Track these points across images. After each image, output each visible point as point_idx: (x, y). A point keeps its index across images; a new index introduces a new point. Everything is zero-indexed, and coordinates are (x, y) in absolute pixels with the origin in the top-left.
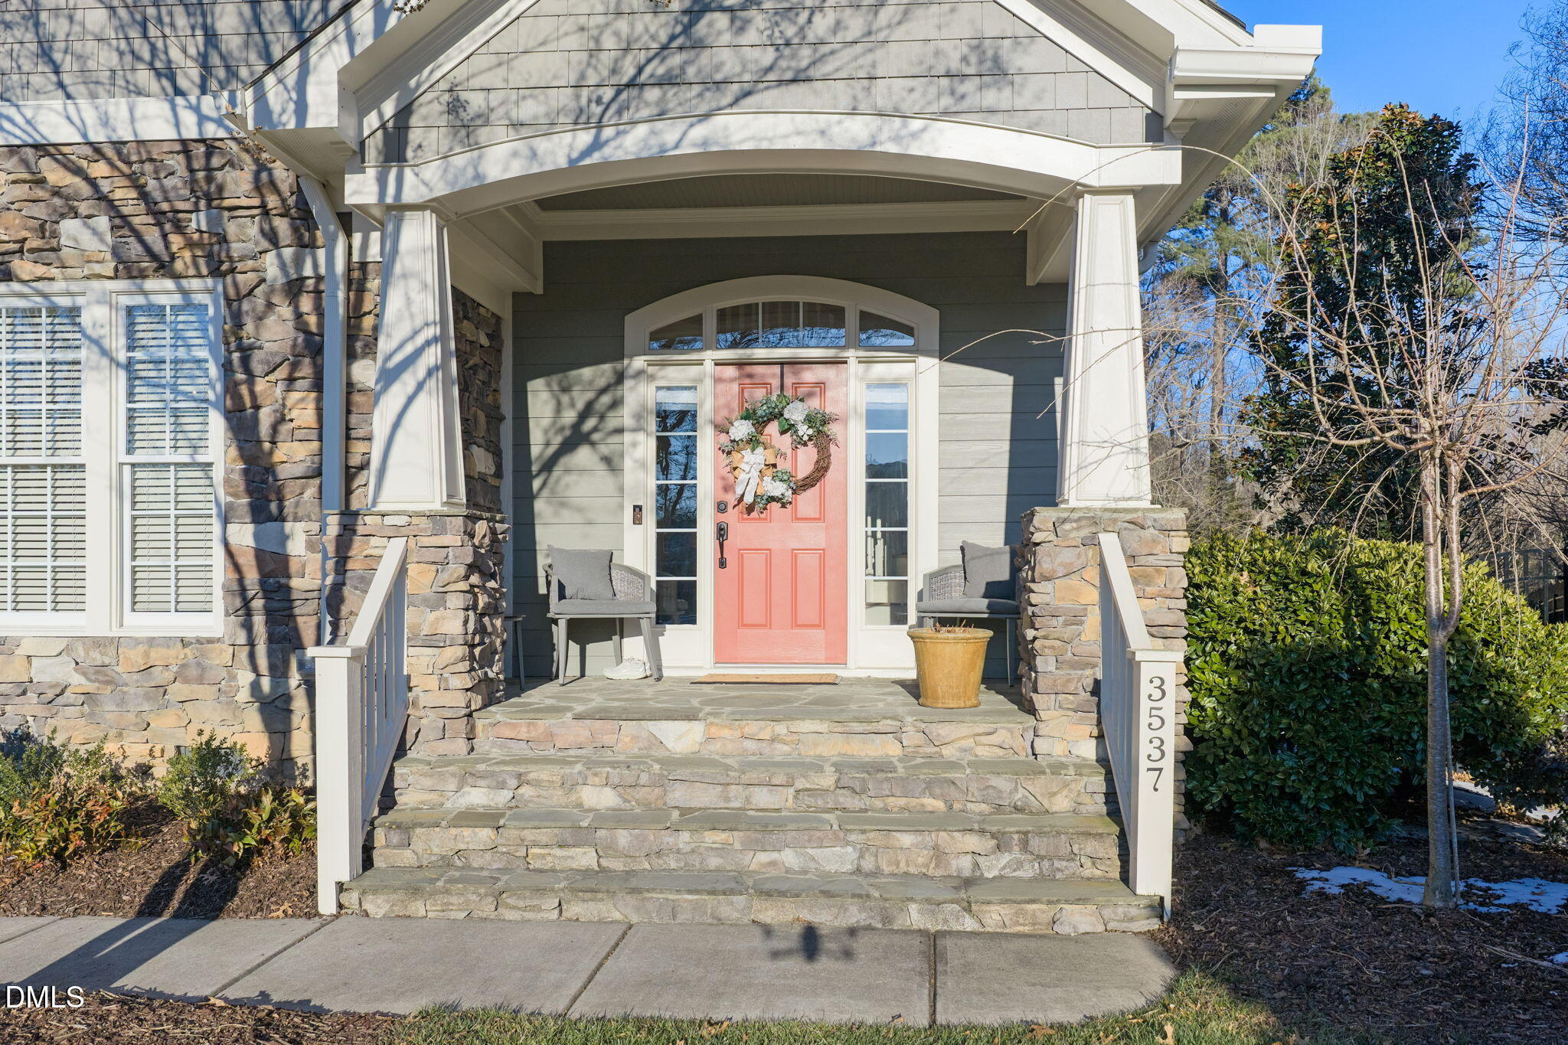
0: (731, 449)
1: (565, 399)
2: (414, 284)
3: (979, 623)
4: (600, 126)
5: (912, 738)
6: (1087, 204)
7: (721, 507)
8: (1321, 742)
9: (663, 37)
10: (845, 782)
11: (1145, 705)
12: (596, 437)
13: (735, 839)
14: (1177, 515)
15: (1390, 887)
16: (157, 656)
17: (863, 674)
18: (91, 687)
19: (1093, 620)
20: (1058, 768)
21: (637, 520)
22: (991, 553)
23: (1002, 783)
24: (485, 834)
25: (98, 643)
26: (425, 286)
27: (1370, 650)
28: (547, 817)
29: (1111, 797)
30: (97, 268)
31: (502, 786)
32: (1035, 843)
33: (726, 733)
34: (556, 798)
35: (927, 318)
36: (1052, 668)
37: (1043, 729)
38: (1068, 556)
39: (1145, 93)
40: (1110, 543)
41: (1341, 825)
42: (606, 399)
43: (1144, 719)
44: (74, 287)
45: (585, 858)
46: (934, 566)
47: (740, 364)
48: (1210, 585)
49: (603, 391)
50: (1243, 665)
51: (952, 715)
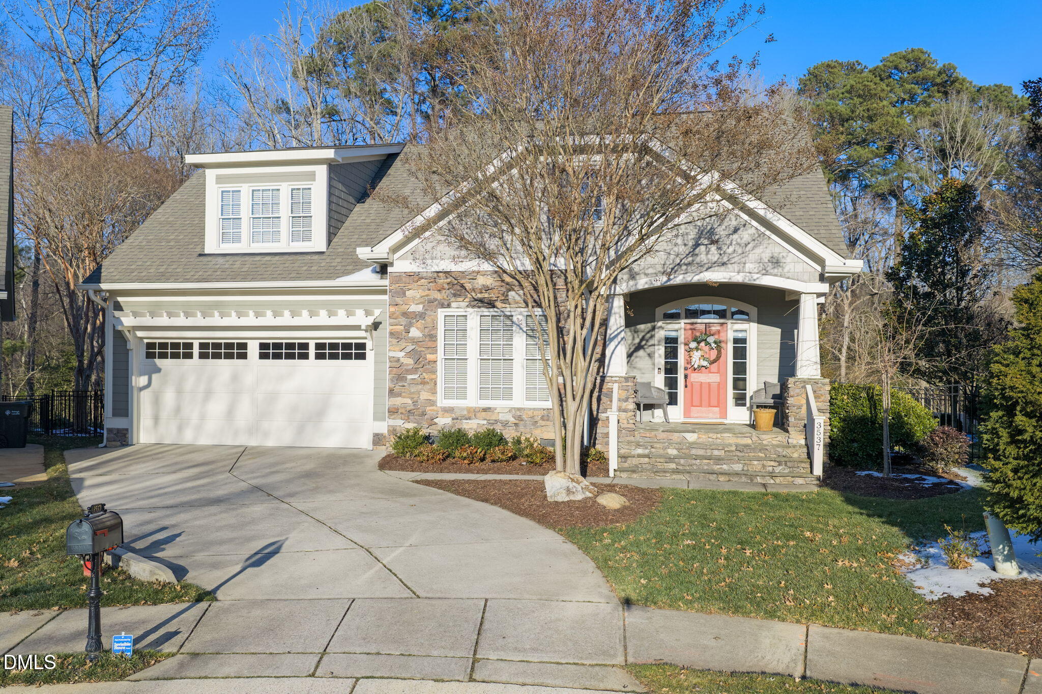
0: (689, 351)
1: (636, 335)
2: (617, 316)
3: (771, 407)
4: (670, 275)
5: (755, 438)
6: (803, 296)
7: (686, 369)
8: (863, 440)
9: (687, 252)
10: (738, 449)
11: (816, 429)
12: (646, 347)
13: (712, 462)
14: (827, 380)
15: (876, 474)
16: (536, 413)
17: (732, 422)
18: (517, 422)
19: (804, 408)
20: (794, 446)
21: (659, 373)
22: (775, 385)
23: (780, 450)
24: (647, 460)
25: (519, 409)
26: (620, 317)
27: (876, 417)
28: (660, 456)
29: (808, 454)
30: (520, 305)
31: (646, 448)
32: (788, 464)
33: (704, 436)
34: (661, 451)
35: (753, 311)
36: (793, 420)
37: (791, 436)
38: (797, 391)
39: (819, 268)
40: (809, 387)
41: (870, 463)
42: (649, 335)
43: (816, 432)
44: (512, 310)
45: (673, 466)
46: (755, 389)
47: (692, 324)
48: (836, 399)
49: (648, 332)
50: (844, 420)
51: (765, 433)
